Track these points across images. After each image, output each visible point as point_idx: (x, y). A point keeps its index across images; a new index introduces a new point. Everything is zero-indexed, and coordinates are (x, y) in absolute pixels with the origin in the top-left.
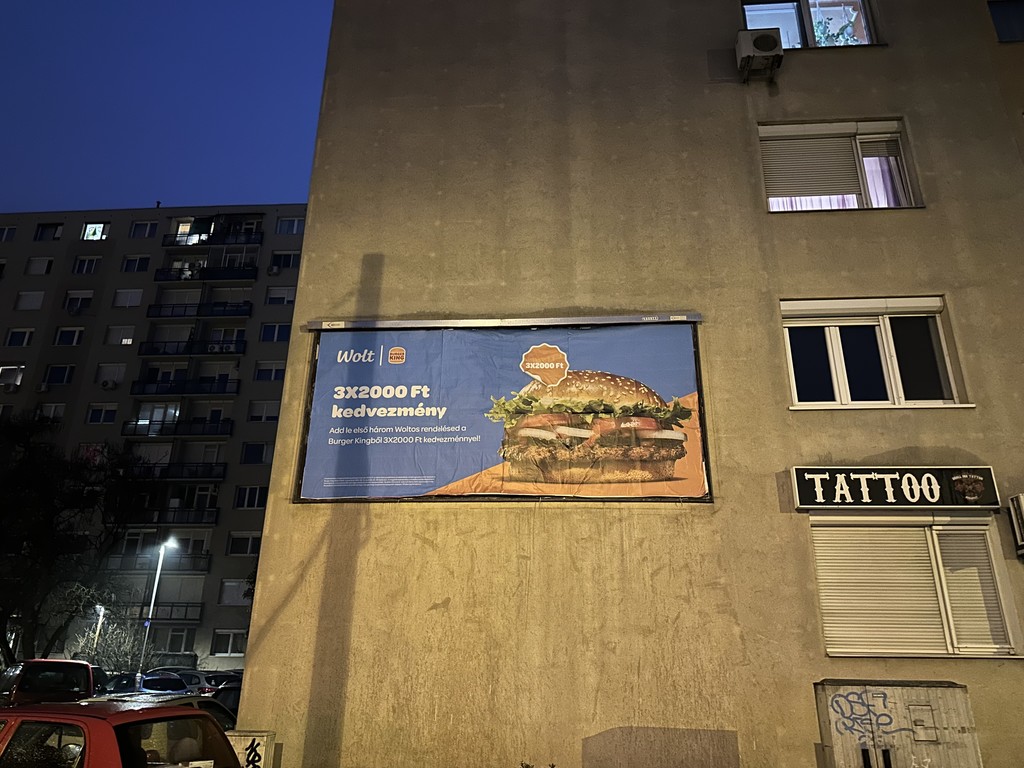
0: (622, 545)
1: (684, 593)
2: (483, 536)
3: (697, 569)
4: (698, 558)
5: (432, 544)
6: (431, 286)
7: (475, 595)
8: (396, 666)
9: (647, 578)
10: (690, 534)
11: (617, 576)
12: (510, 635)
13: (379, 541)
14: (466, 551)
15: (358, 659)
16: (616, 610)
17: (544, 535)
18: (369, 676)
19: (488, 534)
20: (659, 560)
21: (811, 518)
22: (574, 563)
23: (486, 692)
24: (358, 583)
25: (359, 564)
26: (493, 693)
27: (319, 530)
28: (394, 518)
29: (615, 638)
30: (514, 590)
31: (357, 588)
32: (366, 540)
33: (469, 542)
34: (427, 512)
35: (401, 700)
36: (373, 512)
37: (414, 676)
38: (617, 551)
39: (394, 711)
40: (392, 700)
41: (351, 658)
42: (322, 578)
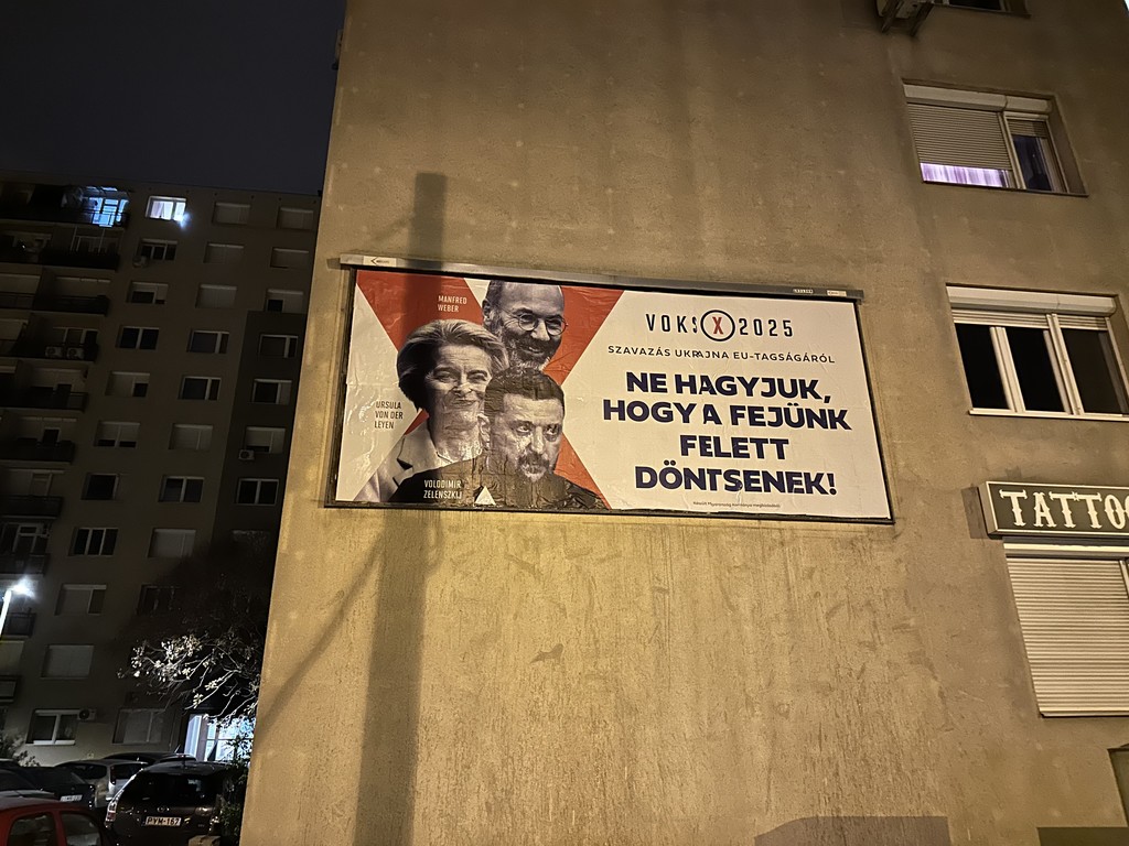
0: (787, 575)
1: (868, 638)
2: (603, 560)
3: (881, 607)
4: (882, 593)
5: (532, 569)
6: (514, 224)
7: (598, 641)
8: (488, 743)
9: (822, 620)
10: (869, 563)
11: (784, 616)
12: (648, 696)
13: (456, 564)
14: (580, 582)
15: (432, 734)
16: (787, 662)
17: (685, 561)
18: (449, 759)
19: (609, 558)
20: (835, 595)
21: (1007, 546)
22: (727, 599)
23: (621, 777)
24: (427, 623)
25: (427, 596)
26: (631, 777)
27: (365, 547)
28: (477, 533)
29: (787, 699)
30: (650, 633)
31: (427, 630)
32: (436, 564)
33: (584, 569)
34: (525, 524)
35: (498, 794)
36: (445, 524)
37: (516, 758)
38: (781, 583)
39: (489, 810)
40: (485, 794)
41: (421, 732)
42: (372, 616)
